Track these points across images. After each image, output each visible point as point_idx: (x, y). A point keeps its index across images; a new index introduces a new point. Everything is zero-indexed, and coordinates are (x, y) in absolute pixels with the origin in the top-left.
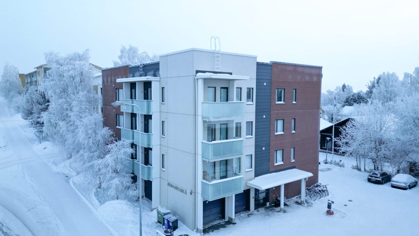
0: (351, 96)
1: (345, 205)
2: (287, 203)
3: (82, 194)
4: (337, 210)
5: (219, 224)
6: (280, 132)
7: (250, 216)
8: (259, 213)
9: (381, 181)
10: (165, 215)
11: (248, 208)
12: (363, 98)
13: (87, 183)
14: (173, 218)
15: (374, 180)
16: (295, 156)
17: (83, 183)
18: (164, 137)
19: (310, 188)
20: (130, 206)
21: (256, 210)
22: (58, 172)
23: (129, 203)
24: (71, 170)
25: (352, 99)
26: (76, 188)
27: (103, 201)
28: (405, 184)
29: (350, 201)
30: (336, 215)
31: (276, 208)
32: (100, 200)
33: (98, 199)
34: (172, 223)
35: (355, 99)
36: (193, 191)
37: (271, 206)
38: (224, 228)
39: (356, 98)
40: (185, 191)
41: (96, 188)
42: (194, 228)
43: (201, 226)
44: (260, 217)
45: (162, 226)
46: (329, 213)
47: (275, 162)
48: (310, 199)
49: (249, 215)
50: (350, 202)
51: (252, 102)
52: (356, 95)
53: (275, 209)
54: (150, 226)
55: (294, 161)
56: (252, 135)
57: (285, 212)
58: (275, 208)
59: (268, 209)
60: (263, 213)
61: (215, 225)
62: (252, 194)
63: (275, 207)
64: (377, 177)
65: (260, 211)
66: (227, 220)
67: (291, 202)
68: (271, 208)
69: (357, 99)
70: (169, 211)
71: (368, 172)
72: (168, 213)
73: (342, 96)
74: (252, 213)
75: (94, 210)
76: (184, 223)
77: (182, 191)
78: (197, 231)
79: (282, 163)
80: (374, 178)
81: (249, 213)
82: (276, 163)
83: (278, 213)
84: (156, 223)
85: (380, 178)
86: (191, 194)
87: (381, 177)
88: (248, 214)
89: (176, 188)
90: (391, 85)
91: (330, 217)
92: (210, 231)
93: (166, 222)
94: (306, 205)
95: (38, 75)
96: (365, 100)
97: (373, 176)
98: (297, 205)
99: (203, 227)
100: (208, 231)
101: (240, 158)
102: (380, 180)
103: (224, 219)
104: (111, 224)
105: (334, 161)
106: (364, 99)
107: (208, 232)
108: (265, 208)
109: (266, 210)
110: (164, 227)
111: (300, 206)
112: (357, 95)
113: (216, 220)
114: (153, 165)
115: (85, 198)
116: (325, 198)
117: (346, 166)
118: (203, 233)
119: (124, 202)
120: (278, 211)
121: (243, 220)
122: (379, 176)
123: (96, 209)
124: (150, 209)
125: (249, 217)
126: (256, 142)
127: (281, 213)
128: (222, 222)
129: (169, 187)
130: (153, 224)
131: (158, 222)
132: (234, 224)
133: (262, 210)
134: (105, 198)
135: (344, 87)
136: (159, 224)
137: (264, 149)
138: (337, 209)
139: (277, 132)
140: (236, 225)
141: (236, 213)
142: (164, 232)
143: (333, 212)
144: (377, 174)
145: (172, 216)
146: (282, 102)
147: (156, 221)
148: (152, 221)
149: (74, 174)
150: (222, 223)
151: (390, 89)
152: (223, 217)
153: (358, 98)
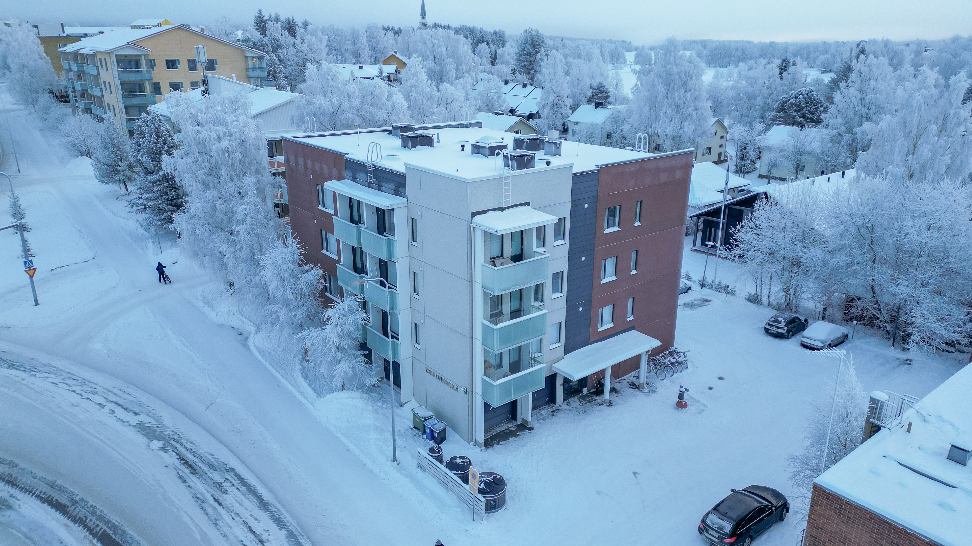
0: (792, 98)
1: (710, 388)
2: (617, 386)
3: (279, 373)
4: (694, 399)
5: (508, 429)
6: (610, 278)
7: (555, 413)
8: (570, 408)
9: (786, 334)
10: (425, 420)
11: (552, 400)
12: (818, 103)
13: (280, 350)
14: (438, 426)
15: (773, 332)
16: (635, 310)
17: (275, 350)
18: (417, 297)
19: (658, 358)
20: (368, 401)
21: (565, 403)
22: (220, 323)
23: (365, 395)
24: (244, 319)
25: (792, 104)
26: (266, 361)
27: (318, 388)
28: (822, 343)
29: (721, 378)
30: (691, 409)
31: (598, 398)
32: (313, 386)
33: (310, 385)
34: (438, 433)
35: (799, 106)
36: (469, 390)
37: (590, 394)
38: (516, 437)
39: (803, 103)
40: (455, 387)
41: (299, 360)
42: (471, 439)
43: (480, 437)
44: (570, 416)
45: (421, 435)
46: (681, 404)
47: (599, 325)
48: (656, 377)
49: (554, 411)
50: (720, 381)
51: (564, 239)
52: (803, 95)
53: (595, 400)
54: (403, 434)
55: (632, 318)
56: (561, 292)
57: (610, 404)
58: (596, 398)
59: (584, 400)
60: (575, 408)
61: (501, 432)
62: (560, 382)
63: (597, 395)
64: (779, 328)
65: (571, 403)
66: (519, 422)
67: (622, 385)
68: (590, 397)
69: (805, 106)
70: (431, 413)
71: (773, 308)
72: (430, 418)
73: (776, 89)
74: (559, 408)
75: (309, 406)
76: (455, 429)
77: (451, 385)
78: (476, 443)
79: (612, 325)
80: (774, 327)
81: (554, 408)
82: (601, 326)
83: (599, 408)
84: (412, 429)
85: (784, 330)
86: (466, 393)
87: (786, 328)
88: (552, 410)
89: (441, 379)
90: (872, 87)
91: (682, 414)
92: (495, 443)
93: (428, 431)
94: (646, 391)
95: (102, 67)
96: (821, 106)
97: (773, 326)
98: (632, 390)
99: (485, 436)
100: (491, 444)
101: (541, 339)
102: (784, 332)
103: (516, 420)
104: (343, 432)
105: (717, 283)
106: (819, 105)
107: (492, 446)
108: (580, 397)
109: (580, 402)
110: (425, 436)
111: (637, 392)
112: (806, 95)
113: (502, 423)
114: (400, 338)
115: (287, 383)
116: (680, 374)
117: (738, 293)
118: (484, 448)
119: (357, 394)
120: (600, 403)
121: (544, 422)
122: (783, 325)
123: (312, 404)
124: (397, 402)
125: (553, 415)
126: (567, 301)
127: (603, 407)
128: (511, 426)
129: (429, 376)
130: (407, 432)
131: (415, 427)
132: (531, 429)
133: (575, 401)
134: (319, 381)
135: (784, 64)
136: (417, 431)
137: (581, 309)
138: (694, 397)
139: (604, 278)
140: (532, 431)
141: (533, 409)
142: (428, 452)
143: (686, 403)
144: (780, 322)
145: (436, 422)
146: (616, 229)
147: (412, 426)
148: (406, 426)
149: (253, 329)
150: (512, 429)
151: (869, 97)
152: (514, 417)
153: (807, 103)
